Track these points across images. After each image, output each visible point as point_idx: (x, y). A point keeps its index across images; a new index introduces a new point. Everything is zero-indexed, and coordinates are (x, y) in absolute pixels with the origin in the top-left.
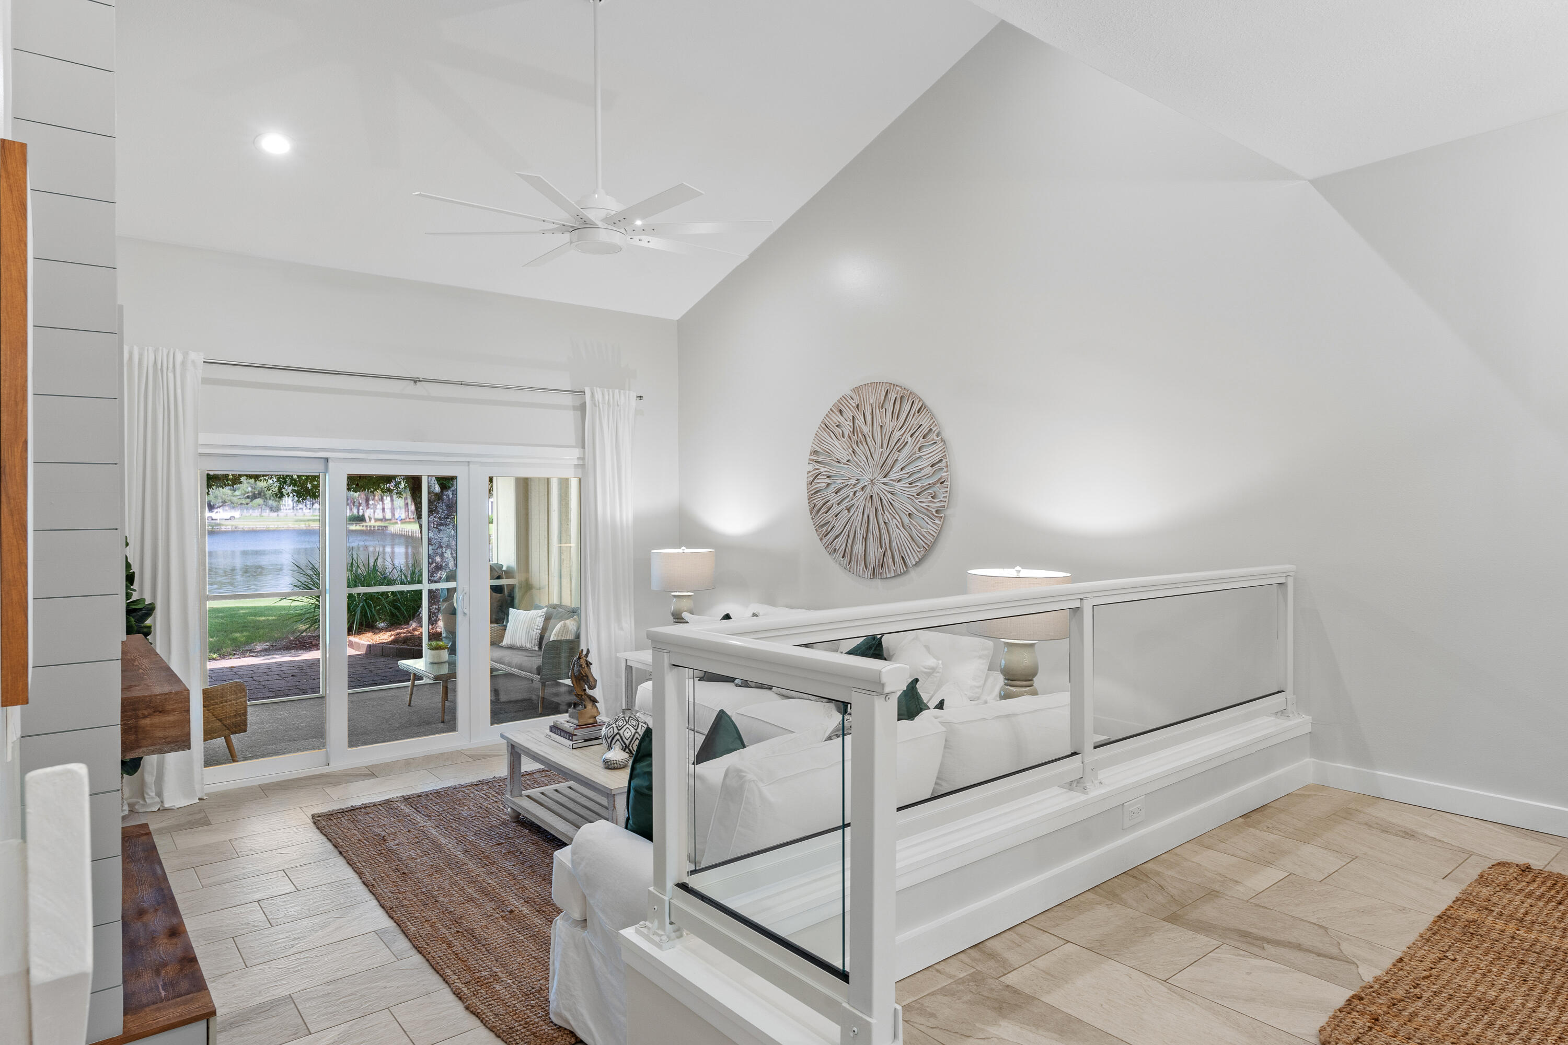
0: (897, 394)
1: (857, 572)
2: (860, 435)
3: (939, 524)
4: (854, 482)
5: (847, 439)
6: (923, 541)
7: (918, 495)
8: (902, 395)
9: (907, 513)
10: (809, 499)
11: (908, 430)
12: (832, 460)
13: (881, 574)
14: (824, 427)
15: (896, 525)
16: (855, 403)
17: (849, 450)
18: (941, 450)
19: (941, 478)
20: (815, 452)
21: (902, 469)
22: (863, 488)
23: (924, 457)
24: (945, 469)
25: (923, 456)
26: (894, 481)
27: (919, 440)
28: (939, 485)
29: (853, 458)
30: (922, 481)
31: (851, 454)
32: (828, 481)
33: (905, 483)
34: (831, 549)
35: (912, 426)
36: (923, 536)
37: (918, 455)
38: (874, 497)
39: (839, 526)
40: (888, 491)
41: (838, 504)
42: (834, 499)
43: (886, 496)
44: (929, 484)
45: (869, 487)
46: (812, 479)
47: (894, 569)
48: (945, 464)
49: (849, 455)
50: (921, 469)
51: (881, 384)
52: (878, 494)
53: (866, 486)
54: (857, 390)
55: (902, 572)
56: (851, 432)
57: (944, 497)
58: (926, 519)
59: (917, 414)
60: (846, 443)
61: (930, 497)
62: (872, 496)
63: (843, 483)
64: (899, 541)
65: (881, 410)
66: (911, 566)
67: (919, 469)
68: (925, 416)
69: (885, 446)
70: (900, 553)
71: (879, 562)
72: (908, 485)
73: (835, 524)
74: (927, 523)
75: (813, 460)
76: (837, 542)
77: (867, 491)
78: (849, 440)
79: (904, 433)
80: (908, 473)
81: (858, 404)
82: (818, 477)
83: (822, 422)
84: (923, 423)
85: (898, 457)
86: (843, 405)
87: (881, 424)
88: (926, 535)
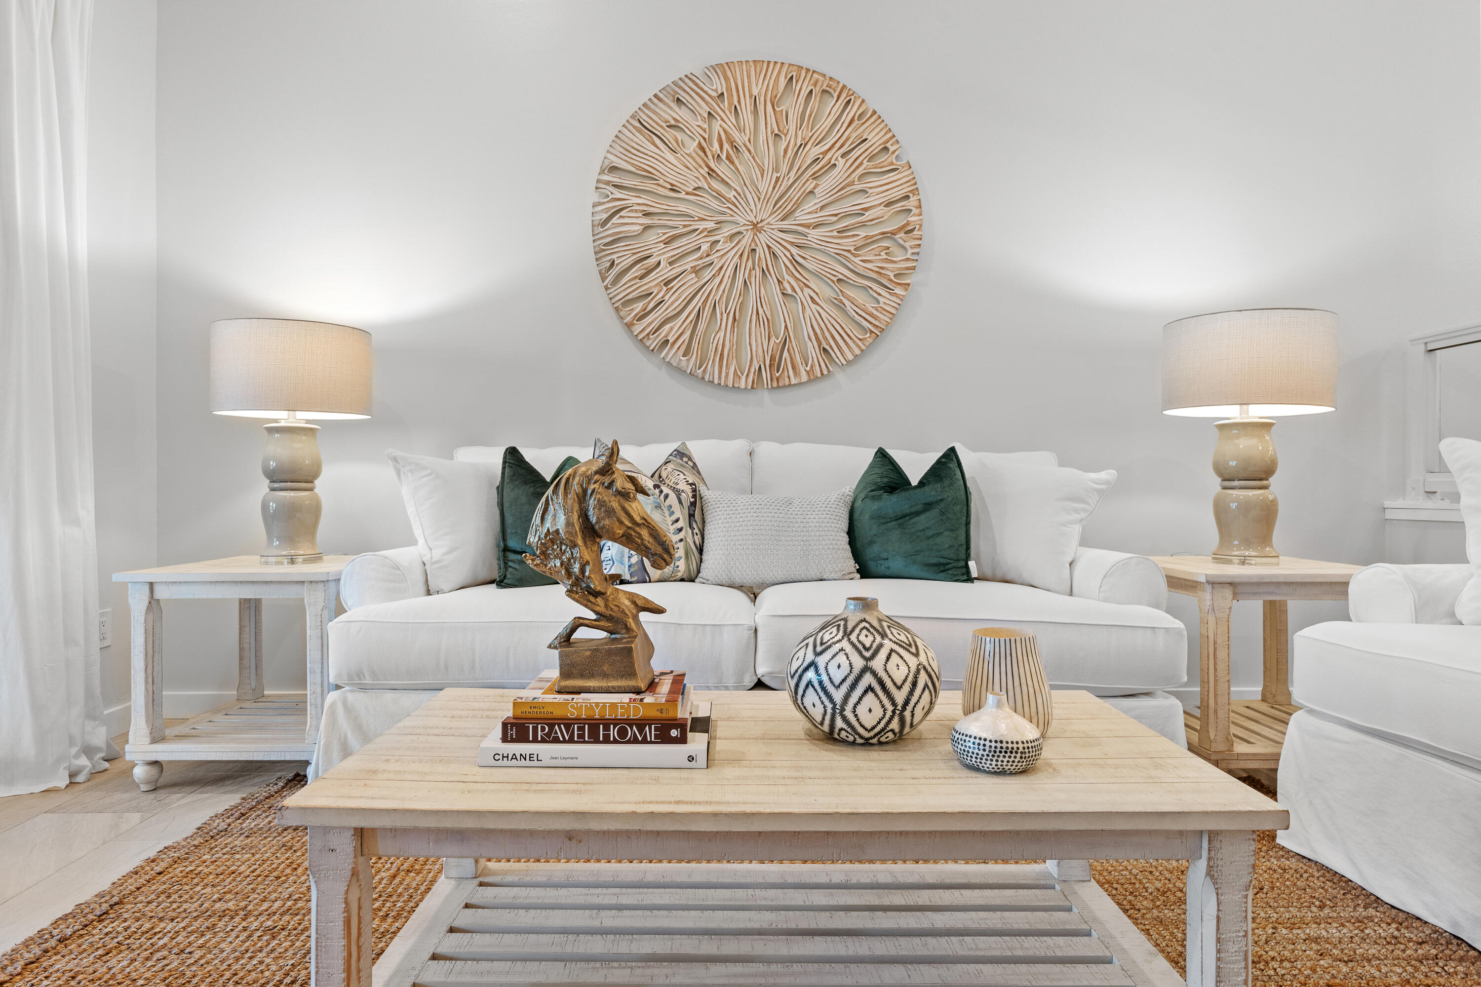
0: (815, 85)
1: (720, 378)
2: (726, 146)
3: (904, 296)
4: (711, 225)
5: (694, 150)
6: (871, 323)
7: (855, 250)
8: (824, 87)
9: (835, 279)
10: (596, 253)
11: (838, 145)
12: (658, 185)
13: (778, 379)
14: (638, 125)
15: (811, 297)
16: (716, 91)
17: (700, 170)
18: (909, 181)
19: (908, 224)
20: (613, 169)
21: (822, 208)
22: (732, 237)
23: (870, 191)
24: (915, 211)
25: (871, 188)
26: (807, 226)
27: (861, 164)
28: (903, 235)
29: (708, 184)
30: (864, 229)
31: (705, 178)
32: (647, 221)
33: (831, 231)
34: (653, 343)
35: (847, 139)
36: (871, 315)
37: (859, 187)
38: (759, 250)
39: (676, 300)
40: (792, 243)
41: (670, 264)
42: (661, 254)
43: (789, 251)
44: (883, 233)
45: (748, 236)
46: (605, 216)
47: (808, 369)
48: (916, 203)
49: (701, 178)
50: (866, 209)
51: (778, 66)
52: (769, 247)
53: (739, 233)
54: (722, 69)
55: (825, 372)
56: (705, 139)
57: (913, 254)
58: (874, 288)
59: (856, 122)
60: (692, 157)
61: (883, 253)
62: (754, 250)
63: (685, 226)
64: (819, 324)
65: (777, 109)
66: (844, 362)
67: (863, 209)
68: (874, 126)
69: (784, 168)
70: (820, 345)
71: (772, 359)
72: (835, 233)
73: (666, 298)
74: (879, 294)
75: (608, 183)
76: (672, 329)
77: (744, 241)
78: (702, 154)
79: (830, 149)
80: (836, 215)
81: (723, 94)
82: (622, 213)
83: (633, 117)
84: (870, 138)
85: (815, 188)
86: (684, 91)
87: (776, 132)
88: (875, 312)
